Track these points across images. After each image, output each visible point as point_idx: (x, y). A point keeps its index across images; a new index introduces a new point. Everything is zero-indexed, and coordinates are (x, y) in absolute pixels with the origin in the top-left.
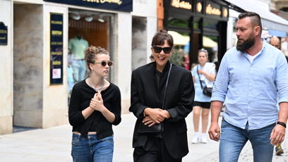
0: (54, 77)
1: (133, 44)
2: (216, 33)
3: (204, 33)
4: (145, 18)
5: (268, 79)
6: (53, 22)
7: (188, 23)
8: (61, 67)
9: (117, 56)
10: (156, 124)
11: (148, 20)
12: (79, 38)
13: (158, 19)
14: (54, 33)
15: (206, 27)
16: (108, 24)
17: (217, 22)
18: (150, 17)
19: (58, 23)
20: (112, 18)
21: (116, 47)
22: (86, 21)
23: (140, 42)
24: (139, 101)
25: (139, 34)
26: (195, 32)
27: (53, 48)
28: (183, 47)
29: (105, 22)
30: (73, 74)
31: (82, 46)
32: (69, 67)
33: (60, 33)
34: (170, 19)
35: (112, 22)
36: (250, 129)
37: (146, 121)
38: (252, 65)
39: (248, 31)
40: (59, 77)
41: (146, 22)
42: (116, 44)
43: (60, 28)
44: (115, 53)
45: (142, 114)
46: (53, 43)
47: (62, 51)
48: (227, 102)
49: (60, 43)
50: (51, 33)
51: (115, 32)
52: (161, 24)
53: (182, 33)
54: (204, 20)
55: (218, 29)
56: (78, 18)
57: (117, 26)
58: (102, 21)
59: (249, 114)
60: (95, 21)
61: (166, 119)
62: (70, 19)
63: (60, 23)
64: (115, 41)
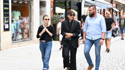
0: (5, 28)
1: (40, 13)
2: (77, 8)
3: (71, 8)
4: (46, 1)
5: (98, 25)
6: (4, 4)
7: (64, 3)
8: (8, 23)
9: (33, 18)
10: (69, 38)
11: (47, 2)
12: (17, 11)
13: (51, 2)
14: (5, 8)
15: (73, 5)
16: (29, 4)
17: (77, 3)
18: (48, 1)
19: (7, 4)
20: (31, 2)
21: (32, 14)
22: (19, 3)
23: (43, 12)
24: (64, 31)
25: (43, 9)
26: (67, 7)
27: (5, 15)
28: (62, 14)
29: (28, 3)
30: (14, 27)
31: (18, 14)
32: (12, 23)
33: (8, 8)
34: (56, 2)
35: (31, 3)
36: (93, 40)
37: (66, 37)
38: (93, 21)
39: (92, 11)
40: (8, 28)
41: (46, 3)
42: (33, 13)
43: (8, 6)
44: (32, 17)
45: (65, 35)
46: (4, 13)
47: (9, 16)
48: (87, 32)
49: (8, 13)
50: (4, 8)
51: (32, 8)
52: (52, 4)
53: (62, 8)
54: (71, 2)
55: (77, 6)
56: (16, 2)
57: (33, 5)
58: (27, 3)
59: (93, 35)
60: (23, 3)
61: (72, 36)
62: (12, 2)
63: (8, 4)
64: (32, 12)
